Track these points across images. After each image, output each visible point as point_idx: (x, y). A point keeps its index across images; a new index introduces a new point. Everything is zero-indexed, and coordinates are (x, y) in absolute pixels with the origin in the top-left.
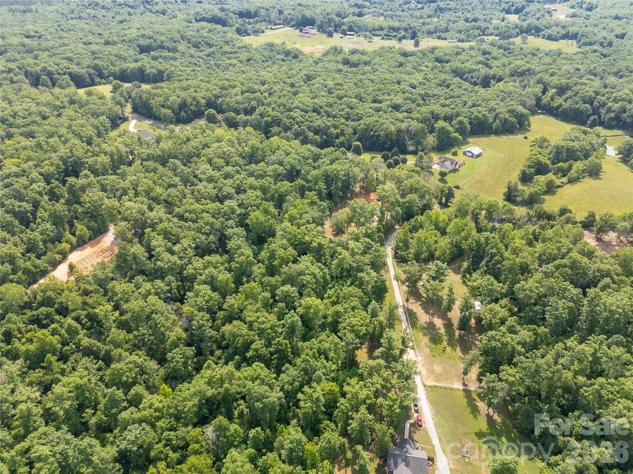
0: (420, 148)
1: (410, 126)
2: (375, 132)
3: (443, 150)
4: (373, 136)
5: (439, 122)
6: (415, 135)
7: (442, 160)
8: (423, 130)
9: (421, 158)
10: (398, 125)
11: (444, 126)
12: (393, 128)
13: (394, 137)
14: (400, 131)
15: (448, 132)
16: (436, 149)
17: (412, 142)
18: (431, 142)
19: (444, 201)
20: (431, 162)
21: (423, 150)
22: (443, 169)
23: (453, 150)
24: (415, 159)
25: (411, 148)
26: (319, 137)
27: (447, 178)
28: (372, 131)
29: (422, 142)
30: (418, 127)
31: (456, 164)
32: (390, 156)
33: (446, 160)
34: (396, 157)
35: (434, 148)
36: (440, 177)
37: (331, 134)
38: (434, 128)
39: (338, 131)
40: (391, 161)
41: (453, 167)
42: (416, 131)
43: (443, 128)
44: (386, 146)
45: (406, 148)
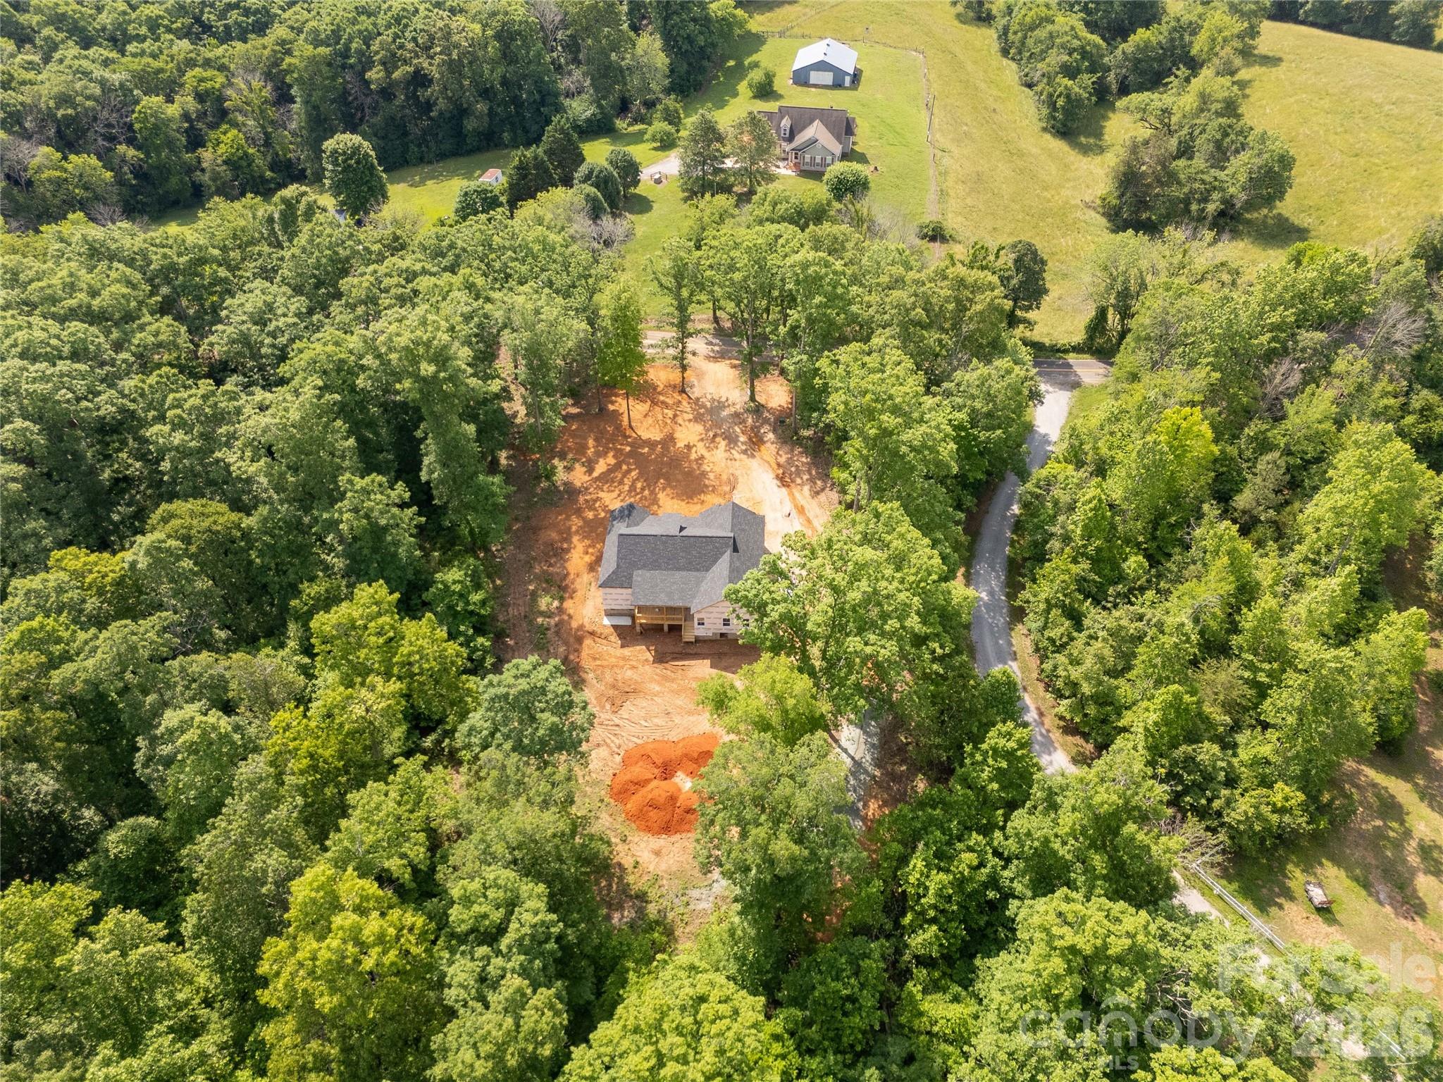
7: (787, 125)
33: (800, 118)
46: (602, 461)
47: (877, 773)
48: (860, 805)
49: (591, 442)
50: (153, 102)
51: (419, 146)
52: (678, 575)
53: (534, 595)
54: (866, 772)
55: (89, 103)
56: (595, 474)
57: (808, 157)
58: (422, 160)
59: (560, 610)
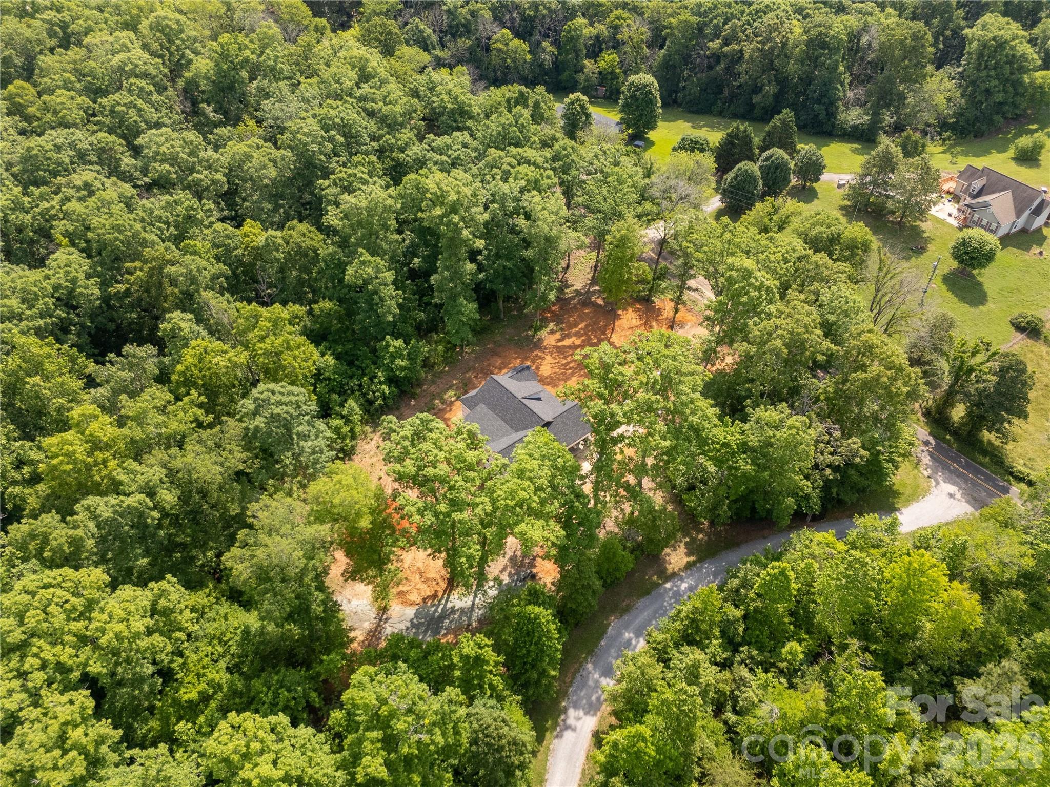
0: (888, 119)
1: (865, 29)
2: (726, 43)
3: (978, 135)
4: (717, 57)
5: (988, 18)
6: (878, 65)
7: (978, 184)
8: (913, 51)
9: (887, 164)
10: (819, 18)
11: (1006, 34)
12: (796, 30)
13: (792, 68)
14: (824, 45)
15: (1017, 64)
16: (953, 128)
17: (861, 91)
18: (940, 100)
19: (958, 412)
20: (927, 190)
21: (898, 128)
22: (975, 233)
23: (1025, 141)
24: (859, 161)
25: (854, 117)
26: (525, 46)
27: (988, 277)
28: (716, 36)
29: (902, 97)
30: (899, 33)
31: (1037, 211)
32: (757, 141)
33: (996, 183)
34: (778, 152)
35: (943, 125)
36: (955, 264)
37: (573, 40)
38: (963, 41)
39: (601, 29)
40: (754, 168)
41: (1021, 223)
42: (885, 49)
43: (1001, 45)
44: (756, 99)
45: (831, 114)
46: (574, 339)
47: (474, 624)
48: (444, 632)
49: (582, 325)
50: (580, 21)
51: (724, 103)
52: (500, 422)
53: (451, 387)
54: (470, 618)
55: (545, 12)
56: (560, 344)
57: (976, 216)
58: (720, 114)
59: (452, 403)
